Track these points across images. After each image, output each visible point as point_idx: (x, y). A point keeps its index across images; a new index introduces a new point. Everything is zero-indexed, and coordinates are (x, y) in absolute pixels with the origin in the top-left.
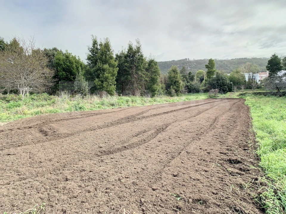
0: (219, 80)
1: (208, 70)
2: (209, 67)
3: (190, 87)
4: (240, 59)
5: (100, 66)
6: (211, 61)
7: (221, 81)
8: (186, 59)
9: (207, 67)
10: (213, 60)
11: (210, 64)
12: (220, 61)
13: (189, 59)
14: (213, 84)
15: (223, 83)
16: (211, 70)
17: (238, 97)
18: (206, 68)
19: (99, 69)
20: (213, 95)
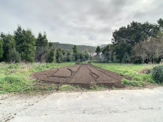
2: (74, 49)
4: (83, 45)
5: (26, 45)
6: (75, 46)
8: (58, 43)
9: (73, 49)
11: (75, 48)
13: (59, 43)
15: (81, 57)
16: (75, 50)
17: (88, 63)
19: (25, 46)
20: (78, 62)
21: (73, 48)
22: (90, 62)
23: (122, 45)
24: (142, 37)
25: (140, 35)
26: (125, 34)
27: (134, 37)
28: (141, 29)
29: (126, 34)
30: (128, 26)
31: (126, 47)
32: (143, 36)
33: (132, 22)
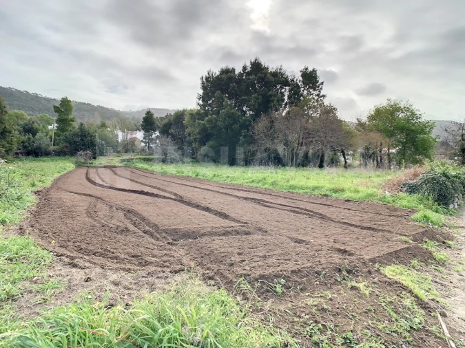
0: (85, 136)
1: (59, 115)
2: (62, 112)
3: (29, 143)
6: (65, 102)
7: (89, 138)
9: (57, 109)
10: (70, 101)
11: (64, 108)
12: (45, 99)
14: (75, 142)
15: (91, 142)
16: (65, 117)
17: (121, 165)
18: (56, 111)
20: (83, 161)
21: (55, 107)
22: (129, 160)
23: (229, 117)
24: (273, 101)
25: (271, 96)
26: (234, 87)
27: (258, 99)
28: (272, 82)
29: (238, 87)
30: (245, 68)
31: (239, 121)
32: (276, 99)
33: (253, 60)
